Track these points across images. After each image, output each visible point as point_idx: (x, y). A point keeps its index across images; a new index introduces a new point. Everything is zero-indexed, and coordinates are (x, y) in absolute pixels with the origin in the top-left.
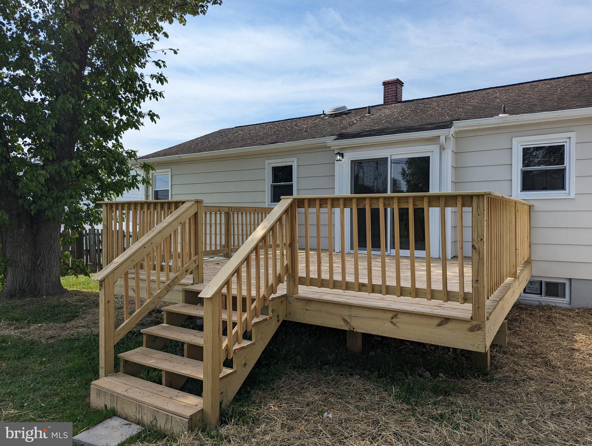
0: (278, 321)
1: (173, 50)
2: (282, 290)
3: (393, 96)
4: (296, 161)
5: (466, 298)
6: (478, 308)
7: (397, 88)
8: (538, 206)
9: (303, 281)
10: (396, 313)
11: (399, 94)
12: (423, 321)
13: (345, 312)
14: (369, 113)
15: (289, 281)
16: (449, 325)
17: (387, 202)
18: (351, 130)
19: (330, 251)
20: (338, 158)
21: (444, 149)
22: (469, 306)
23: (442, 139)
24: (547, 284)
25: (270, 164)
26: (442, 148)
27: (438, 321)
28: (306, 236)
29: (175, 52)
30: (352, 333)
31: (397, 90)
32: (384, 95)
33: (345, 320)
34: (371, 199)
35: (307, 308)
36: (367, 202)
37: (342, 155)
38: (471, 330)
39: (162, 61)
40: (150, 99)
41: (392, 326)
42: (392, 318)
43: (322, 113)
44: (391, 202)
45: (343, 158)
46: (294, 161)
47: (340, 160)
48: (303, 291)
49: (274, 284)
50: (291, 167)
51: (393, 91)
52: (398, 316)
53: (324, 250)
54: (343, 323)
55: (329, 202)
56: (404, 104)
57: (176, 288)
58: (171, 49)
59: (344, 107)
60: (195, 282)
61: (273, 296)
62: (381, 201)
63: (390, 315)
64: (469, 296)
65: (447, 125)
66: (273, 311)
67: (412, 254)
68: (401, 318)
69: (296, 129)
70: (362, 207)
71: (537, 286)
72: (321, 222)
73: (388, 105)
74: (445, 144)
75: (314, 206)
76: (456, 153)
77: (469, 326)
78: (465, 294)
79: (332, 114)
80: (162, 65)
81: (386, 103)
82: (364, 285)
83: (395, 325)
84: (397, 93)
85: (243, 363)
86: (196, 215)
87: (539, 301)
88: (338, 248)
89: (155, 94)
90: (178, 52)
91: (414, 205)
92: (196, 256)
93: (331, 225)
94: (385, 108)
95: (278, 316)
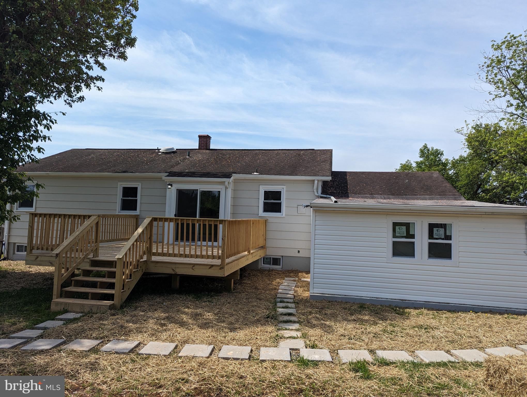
0: (142, 272)
1: (62, 113)
2: (145, 258)
3: (205, 145)
4: (140, 185)
5: (219, 258)
6: (223, 261)
7: (207, 140)
8: (270, 220)
9: (154, 254)
10: (194, 265)
11: (208, 144)
12: (204, 267)
13: (173, 266)
14: (189, 156)
15: (148, 254)
16: (213, 268)
17: (193, 221)
18: (177, 169)
19: (162, 242)
20: (169, 187)
21: (227, 188)
22: (220, 260)
23: (227, 183)
24: (273, 258)
25: (122, 185)
26: (226, 188)
27: (209, 267)
28: (157, 234)
29: (64, 114)
30: (176, 275)
31: (207, 142)
32: (199, 143)
33: (173, 270)
34: (187, 219)
35: (156, 266)
36: (185, 221)
37: (171, 185)
38: (220, 269)
39: (55, 120)
40: (42, 141)
41: (192, 270)
42: (193, 267)
43: (157, 148)
44: (194, 221)
45: (172, 187)
46: (139, 185)
47: (170, 188)
48: (154, 258)
49: (142, 255)
50: (136, 188)
51: (204, 142)
52: (195, 266)
53: (160, 242)
54: (172, 271)
55: (169, 220)
56: (210, 151)
57: (86, 260)
58: (60, 112)
59: (173, 149)
60: (94, 257)
61: (141, 260)
62: (191, 220)
63: (192, 266)
64: (220, 257)
65: (228, 176)
66: (140, 267)
67: (207, 244)
68: (196, 267)
69: (139, 161)
70: (182, 222)
71: (269, 260)
72: (159, 225)
73: (201, 150)
74: (228, 186)
75: (162, 221)
76: (234, 190)
77: (219, 267)
78: (219, 256)
79: (164, 152)
80: (54, 122)
81: (200, 148)
82: (182, 255)
83: (193, 270)
84: (207, 143)
85: (128, 288)
86: (97, 223)
87: (269, 268)
88: (166, 242)
89: (45, 138)
90: (66, 114)
91: (203, 223)
92: (97, 243)
93: (163, 227)
94: (199, 153)
95: (142, 270)
